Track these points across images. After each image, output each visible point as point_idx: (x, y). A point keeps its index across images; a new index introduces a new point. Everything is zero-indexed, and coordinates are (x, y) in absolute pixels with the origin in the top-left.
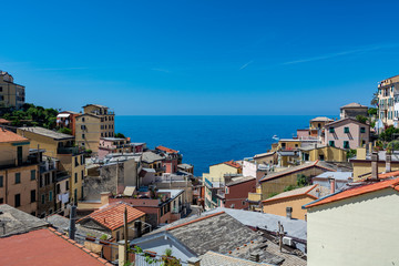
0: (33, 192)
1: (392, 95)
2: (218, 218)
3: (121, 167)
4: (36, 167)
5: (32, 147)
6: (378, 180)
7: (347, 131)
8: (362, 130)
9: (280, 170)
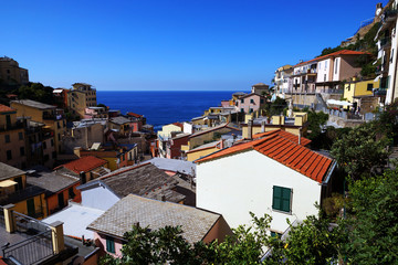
0: (22, 149)
1: (282, 78)
2: (144, 168)
3: (89, 129)
4: (22, 130)
5: (19, 116)
6: (252, 139)
7: (252, 101)
8: (262, 101)
9: (206, 128)
